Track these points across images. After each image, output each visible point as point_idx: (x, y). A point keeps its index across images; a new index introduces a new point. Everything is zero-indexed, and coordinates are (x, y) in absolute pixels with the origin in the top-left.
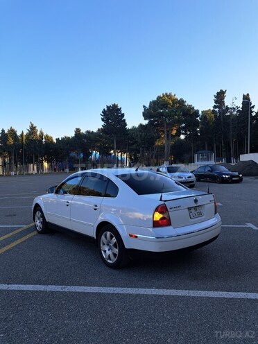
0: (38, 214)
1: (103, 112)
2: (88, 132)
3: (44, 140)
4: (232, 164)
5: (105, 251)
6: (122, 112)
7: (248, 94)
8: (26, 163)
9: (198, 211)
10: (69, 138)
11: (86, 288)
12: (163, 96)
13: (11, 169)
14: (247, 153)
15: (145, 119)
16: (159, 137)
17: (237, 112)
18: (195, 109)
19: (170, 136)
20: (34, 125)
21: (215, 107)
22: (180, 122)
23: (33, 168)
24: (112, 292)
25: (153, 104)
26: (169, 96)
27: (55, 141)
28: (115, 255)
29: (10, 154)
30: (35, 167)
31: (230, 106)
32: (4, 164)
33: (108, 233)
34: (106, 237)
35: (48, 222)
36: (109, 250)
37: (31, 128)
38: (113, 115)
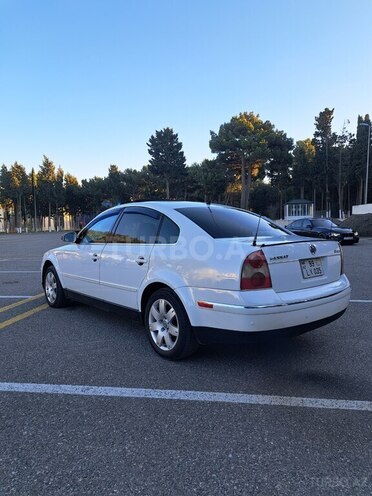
0: (50, 277)
1: (150, 141)
2: (128, 171)
3: (64, 182)
4: (340, 220)
5: (156, 332)
6: (179, 141)
7: (367, 116)
8: (38, 215)
9: (316, 267)
10: (100, 180)
11: (124, 389)
12: (241, 117)
13: (16, 225)
14: (363, 203)
15: (213, 152)
16: (233, 180)
17: (350, 142)
18: (288, 137)
19: (249, 178)
20: (50, 160)
21: (317, 134)
22: (264, 156)
23: (49, 223)
24: (168, 397)
25: (225, 128)
26: (249, 117)
27: (80, 184)
28: (173, 338)
29: (15, 201)
30: (52, 221)
31: (339, 134)
32: (7, 217)
33: (162, 303)
34: (158, 309)
35: (66, 290)
36: (163, 329)
37: (45, 165)
38: (165, 145)
